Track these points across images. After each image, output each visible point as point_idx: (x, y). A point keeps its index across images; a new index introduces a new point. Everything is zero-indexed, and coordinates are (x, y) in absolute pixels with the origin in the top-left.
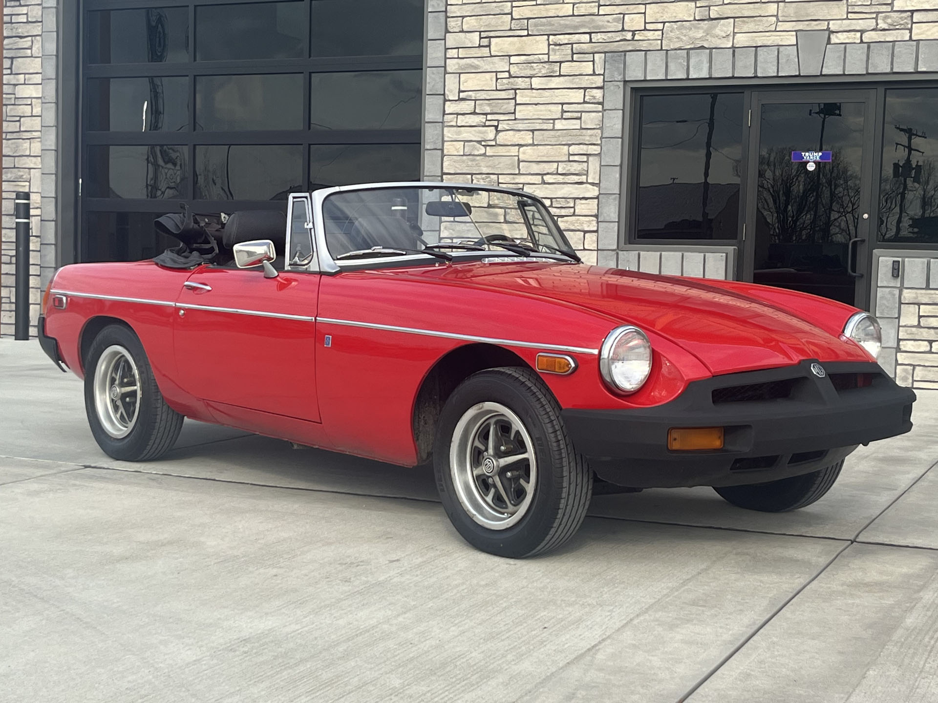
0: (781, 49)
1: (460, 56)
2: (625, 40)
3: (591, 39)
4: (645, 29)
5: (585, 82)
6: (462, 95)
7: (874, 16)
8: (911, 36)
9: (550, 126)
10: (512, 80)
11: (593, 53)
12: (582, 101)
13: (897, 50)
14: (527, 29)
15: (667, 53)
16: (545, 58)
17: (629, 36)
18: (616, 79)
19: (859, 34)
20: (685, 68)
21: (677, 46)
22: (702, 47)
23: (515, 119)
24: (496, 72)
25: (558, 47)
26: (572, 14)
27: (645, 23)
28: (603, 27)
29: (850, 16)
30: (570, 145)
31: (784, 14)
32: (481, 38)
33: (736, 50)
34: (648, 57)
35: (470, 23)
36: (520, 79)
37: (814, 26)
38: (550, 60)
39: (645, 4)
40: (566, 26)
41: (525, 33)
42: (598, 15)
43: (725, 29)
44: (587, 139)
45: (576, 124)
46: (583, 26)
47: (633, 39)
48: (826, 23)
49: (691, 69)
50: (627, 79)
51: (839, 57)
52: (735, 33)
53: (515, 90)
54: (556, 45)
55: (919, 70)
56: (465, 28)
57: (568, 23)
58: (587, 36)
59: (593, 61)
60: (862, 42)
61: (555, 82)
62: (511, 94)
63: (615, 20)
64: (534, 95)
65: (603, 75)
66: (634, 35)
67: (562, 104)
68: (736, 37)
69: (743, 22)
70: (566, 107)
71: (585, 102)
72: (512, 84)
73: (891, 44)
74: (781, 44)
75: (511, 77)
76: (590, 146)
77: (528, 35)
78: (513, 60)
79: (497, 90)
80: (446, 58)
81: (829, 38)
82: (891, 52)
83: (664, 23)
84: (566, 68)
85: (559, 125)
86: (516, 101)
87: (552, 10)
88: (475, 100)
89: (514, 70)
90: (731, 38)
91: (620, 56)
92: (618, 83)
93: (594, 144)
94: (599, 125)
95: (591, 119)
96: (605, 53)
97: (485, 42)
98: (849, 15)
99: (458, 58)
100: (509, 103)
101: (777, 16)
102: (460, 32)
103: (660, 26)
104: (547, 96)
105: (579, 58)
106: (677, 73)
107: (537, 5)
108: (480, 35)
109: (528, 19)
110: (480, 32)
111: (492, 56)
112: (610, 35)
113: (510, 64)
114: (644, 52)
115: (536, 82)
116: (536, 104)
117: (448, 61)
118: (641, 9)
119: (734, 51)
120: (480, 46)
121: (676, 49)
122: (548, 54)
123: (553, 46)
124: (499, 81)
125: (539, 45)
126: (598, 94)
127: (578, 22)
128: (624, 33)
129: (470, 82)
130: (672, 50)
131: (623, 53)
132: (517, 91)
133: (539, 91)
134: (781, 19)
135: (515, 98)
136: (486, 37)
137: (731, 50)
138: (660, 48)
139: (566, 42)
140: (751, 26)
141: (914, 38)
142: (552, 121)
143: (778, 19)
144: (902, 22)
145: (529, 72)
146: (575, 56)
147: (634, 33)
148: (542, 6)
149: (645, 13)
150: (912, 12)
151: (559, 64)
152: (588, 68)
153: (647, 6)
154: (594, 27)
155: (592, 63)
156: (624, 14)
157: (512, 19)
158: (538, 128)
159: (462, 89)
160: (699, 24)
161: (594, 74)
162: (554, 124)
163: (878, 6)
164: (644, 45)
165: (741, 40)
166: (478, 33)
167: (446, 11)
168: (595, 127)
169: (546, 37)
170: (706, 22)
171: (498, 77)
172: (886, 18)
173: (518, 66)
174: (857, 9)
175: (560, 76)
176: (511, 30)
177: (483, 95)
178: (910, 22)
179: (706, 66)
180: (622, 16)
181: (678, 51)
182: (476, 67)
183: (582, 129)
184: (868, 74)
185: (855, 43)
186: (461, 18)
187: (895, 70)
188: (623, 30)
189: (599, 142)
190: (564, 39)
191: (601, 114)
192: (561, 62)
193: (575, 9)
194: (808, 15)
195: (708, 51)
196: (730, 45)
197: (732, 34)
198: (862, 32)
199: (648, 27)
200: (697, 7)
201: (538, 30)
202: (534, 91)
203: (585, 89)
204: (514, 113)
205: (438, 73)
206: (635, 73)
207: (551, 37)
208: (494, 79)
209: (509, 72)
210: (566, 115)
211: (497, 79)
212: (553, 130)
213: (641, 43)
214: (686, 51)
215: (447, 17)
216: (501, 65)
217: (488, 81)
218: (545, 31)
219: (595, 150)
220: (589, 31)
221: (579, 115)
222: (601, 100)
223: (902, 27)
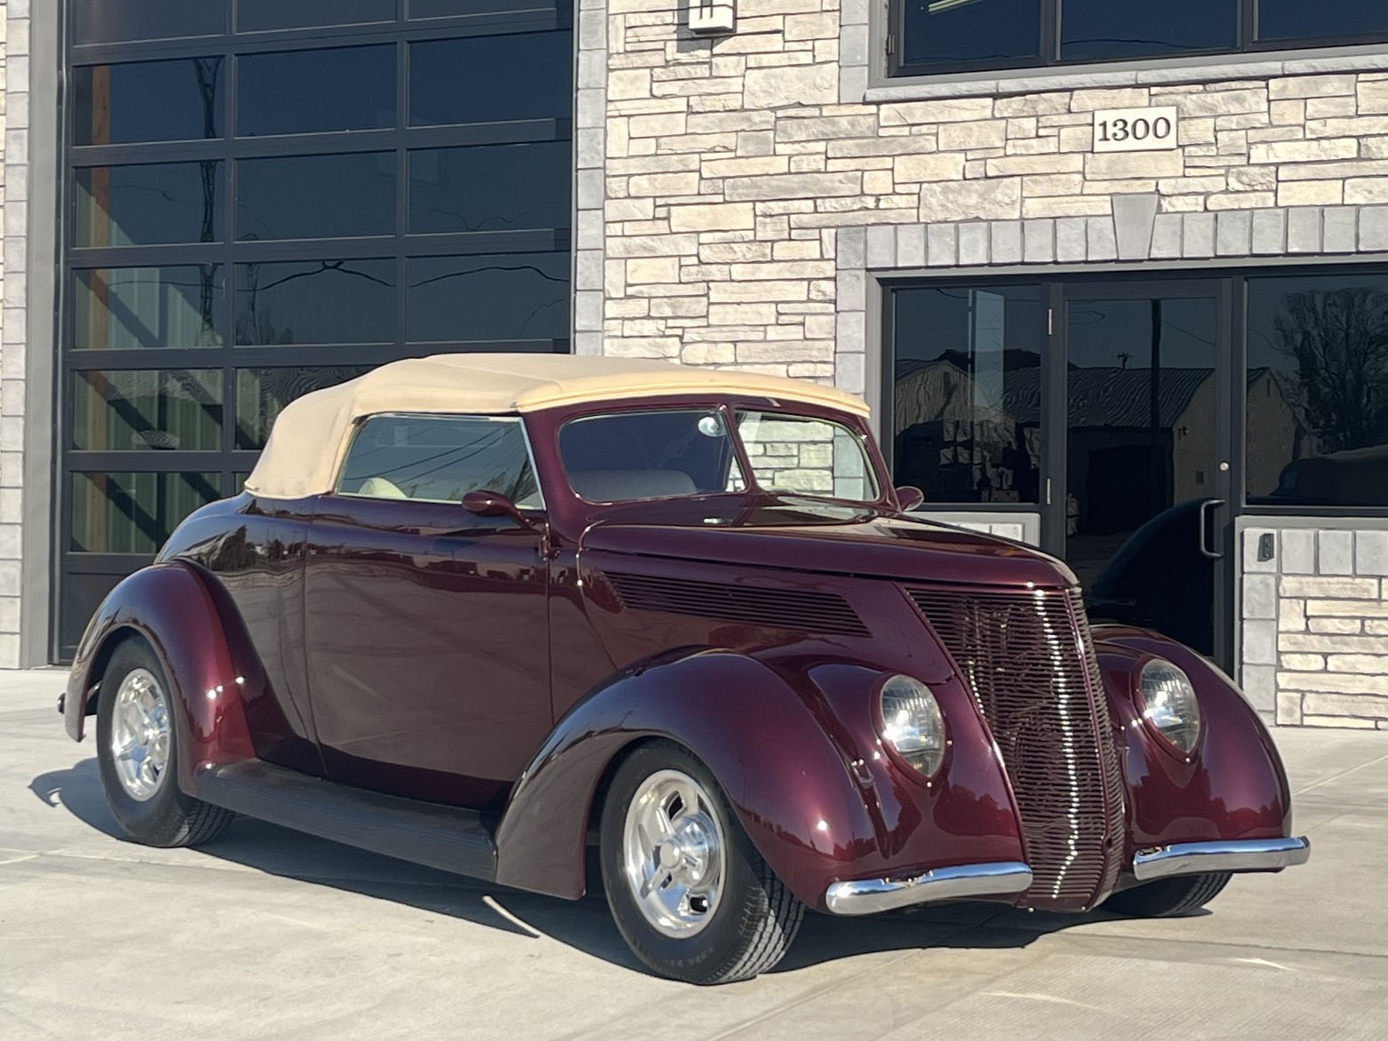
0: (1090, 221)
1: (626, 233)
2: (867, 209)
3: (816, 207)
4: (895, 193)
5: (809, 270)
6: (630, 291)
7: (1222, 171)
8: (1276, 203)
9: (760, 336)
10: (704, 268)
11: (820, 228)
12: (805, 298)
13: (1256, 222)
14: (724, 194)
15: (926, 228)
16: (750, 235)
17: (871, 202)
18: (853, 266)
19: (1201, 199)
20: (954, 248)
21: (941, 217)
22: (978, 219)
23: (709, 326)
24: (679, 256)
25: (768, 220)
26: (787, 171)
27: (894, 184)
28: (833, 189)
29: (1189, 172)
30: (789, 364)
31: (1094, 170)
32: (656, 207)
33: (1026, 222)
34: (899, 234)
35: (641, 185)
36: (714, 266)
37: (1137, 187)
38: (758, 238)
39: (893, 156)
40: (780, 189)
41: (720, 198)
42: (826, 172)
43: (1008, 191)
44: (816, 355)
45: (796, 333)
46: (804, 188)
47: (877, 208)
48: (1154, 182)
49: (962, 251)
50: (869, 266)
51: (1174, 232)
52: (1023, 199)
53: (708, 282)
54: (765, 216)
55: (1290, 251)
56: (633, 192)
57: (782, 184)
58: (810, 203)
59: (820, 240)
60: (1206, 210)
61: (766, 271)
62: (701, 288)
63: (851, 180)
64: (736, 290)
65: (835, 260)
66: (878, 200)
67: (777, 303)
68: (1025, 204)
69: (1035, 182)
70: (782, 308)
71: (809, 300)
72: (703, 274)
73: (1248, 212)
74: (1089, 213)
75: (701, 262)
76: (819, 366)
77: (725, 202)
78: (704, 238)
79: (680, 283)
80: (606, 237)
81: (1160, 206)
82: (1248, 224)
83: (921, 183)
84: (781, 250)
85: (773, 334)
86: (709, 299)
87: (757, 166)
88: (650, 298)
89: (706, 254)
90: (1018, 206)
91: (857, 232)
92: (858, 272)
93: (825, 362)
94: (830, 333)
95: (818, 326)
96: (837, 227)
97: (662, 212)
98: (1187, 170)
99: (624, 236)
100: (698, 302)
101: (1083, 173)
102: (626, 198)
103: (915, 188)
104: (754, 291)
105: (800, 235)
106: (942, 256)
107: (737, 157)
108: (655, 202)
109: (724, 178)
110: (655, 197)
111: (672, 233)
112: (843, 201)
113: (700, 244)
114: (892, 227)
115: (738, 272)
116: (739, 304)
117: (608, 240)
118: (888, 163)
119: (1023, 224)
120: (655, 219)
121: (939, 222)
122: (754, 229)
123: (761, 218)
124: (683, 269)
125: (741, 216)
126: (828, 287)
127: (798, 183)
128: (863, 198)
129: (643, 271)
130: (934, 223)
131: (863, 228)
132: (711, 285)
133: (743, 284)
134: (1088, 177)
135: (707, 295)
136: (664, 206)
137: (1019, 223)
138: (916, 221)
139: (781, 211)
140: (1043, 187)
141: (1280, 203)
142: (762, 328)
143: (1084, 177)
144: (1262, 181)
145: (727, 257)
146: (793, 232)
147: (878, 198)
148: (744, 160)
149: (892, 170)
150: (1277, 165)
151: (769, 244)
152: (812, 250)
153: (896, 158)
154: (820, 190)
155: (818, 242)
156: (863, 171)
157: (701, 178)
158: (742, 338)
159: (630, 281)
160: (971, 185)
161: (822, 259)
162: (765, 332)
163: (1227, 158)
164: (892, 217)
165: (1034, 208)
166: (652, 200)
167: (604, 168)
168: (824, 336)
169: (751, 205)
170: (982, 182)
171: (682, 263)
172: (1240, 174)
173: (711, 249)
174: (1197, 162)
175: (773, 261)
176: (699, 194)
177: (661, 291)
178: (1274, 180)
179: (983, 246)
180: (859, 173)
181: (943, 225)
182: (652, 249)
183: (806, 339)
184: (1217, 257)
185: (1196, 211)
186: (626, 178)
187: (1255, 252)
188: (863, 194)
189: (832, 359)
190: (777, 207)
191: (833, 318)
192: (773, 242)
193: (792, 163)
194: (1126, 171)
195: (985, 224)
196: (1016, 215)
197: (1019, 201)
198: (1207, 195)
199: (899, 189)
200: (967, 160)
201: (739, 195)
202: (735, 284)
203: (810, 280)
204: (706, 317)
205: (594, 259)
206: (881, 258)
207: (759, 205)
208: (677, 267)
209: (698, 256)
210: (783, 319)
211: (681, 267)
212: (765, 341)
213: (888, 213)
214: (953, 225)
215: (606, 176)
216: (688, 246)
217: (668, 270)
218: (747, 195)
219: (827, 370)
220: (813, 196)
221: (800, 319)
222: (833, 298)
223: (1265, 187)
